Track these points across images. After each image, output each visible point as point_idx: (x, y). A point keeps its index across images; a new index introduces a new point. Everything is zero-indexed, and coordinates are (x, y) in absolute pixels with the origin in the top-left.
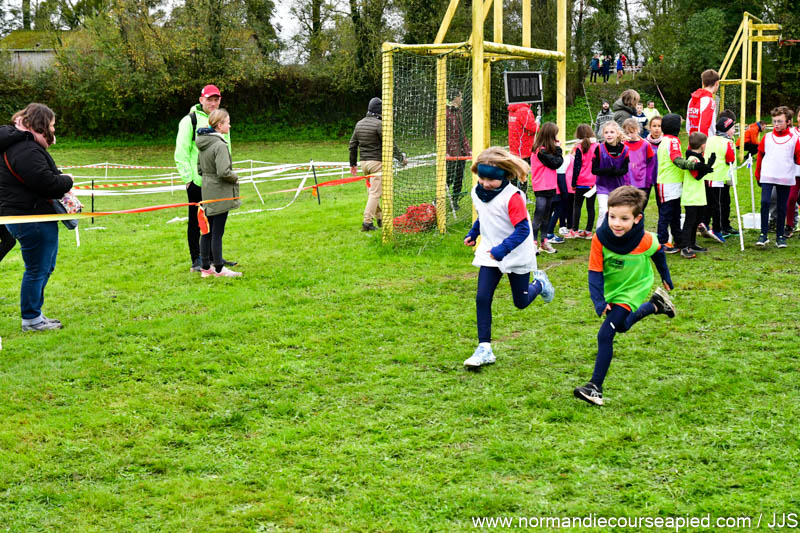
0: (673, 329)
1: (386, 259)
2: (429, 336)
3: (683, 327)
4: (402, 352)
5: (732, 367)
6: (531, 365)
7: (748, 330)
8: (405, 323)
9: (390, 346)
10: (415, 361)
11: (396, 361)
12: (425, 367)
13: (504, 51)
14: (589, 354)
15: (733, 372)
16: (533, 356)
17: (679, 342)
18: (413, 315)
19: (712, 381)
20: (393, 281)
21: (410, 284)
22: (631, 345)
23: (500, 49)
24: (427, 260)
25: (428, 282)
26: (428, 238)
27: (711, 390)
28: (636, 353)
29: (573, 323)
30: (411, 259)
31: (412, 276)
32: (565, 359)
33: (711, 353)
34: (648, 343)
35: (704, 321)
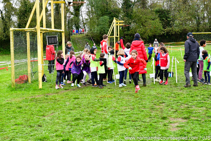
0: (97, 110)
1: (13, 92)
2: (26, 116)
3: (100, 109)
4: (18, 122)
5: (114, 121)
6: (57, 124)
7: (118, 109)
8: (19, 112)
9: (14, 120)
10: (22, 124)
11: (16, 125)
12: (25, 126)
13: (46, 30)
14: (73, 119)
15: (114, 122)
16: (57, 121)
17: (99, 114)
18: (21, 109)
19: (108, 125)
20: (15, 99)
21: (20, 100)
22: (85, 116)
23: (45, 30)
24: (25, 92)
25: (26, 99)
26: (26, 85)
27: (108, 128)
28: (87, 118)
29: (69, 110)
30: (20, 92)
31: (21, 97)
32: (66, 121)
33: (108, 117)
34: (90, 115)
35: (106, 107)
